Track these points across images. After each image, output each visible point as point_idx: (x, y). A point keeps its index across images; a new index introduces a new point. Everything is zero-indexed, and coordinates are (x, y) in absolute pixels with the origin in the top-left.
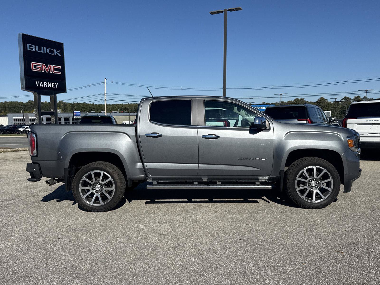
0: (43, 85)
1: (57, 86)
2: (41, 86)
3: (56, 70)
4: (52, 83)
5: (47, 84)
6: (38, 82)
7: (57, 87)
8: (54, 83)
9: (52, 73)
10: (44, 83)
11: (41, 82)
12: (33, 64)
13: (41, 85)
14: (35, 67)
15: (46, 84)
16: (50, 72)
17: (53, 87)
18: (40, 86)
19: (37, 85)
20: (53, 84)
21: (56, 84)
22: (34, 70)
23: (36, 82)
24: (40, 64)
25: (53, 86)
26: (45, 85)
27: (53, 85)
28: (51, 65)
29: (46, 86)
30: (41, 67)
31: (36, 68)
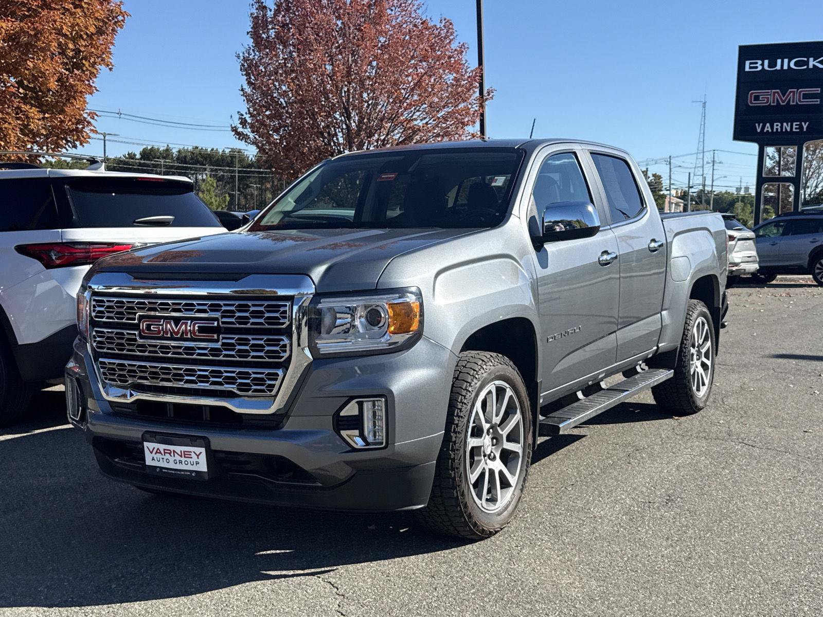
0: (772, 128)
1: (805, 127)
2: (768, 131)
3: (806, 96)
4: (794, 124)
5: (782, 127)
6: (761, 124)
7: (805, 130)
8: (798, 123)
9: (795, 103)
10: (775, 124)
11: (768, 125)
12: (752, 94)
13: (768, 128)
14: (757, 98)
15: (779, 127)
16: (791, 103)
17: (794, 130)
18: (765, 131)
19: (759, 130)
20: (796, 125)
21: (803, 123)
22: (753, 103)
23: (757, 125)
24: (770, 91)
25: (796, 129)
26: (777, 129)
27: (794, 127)
28: (796, 90)
29: (779, 130)
30: (769, 96)
31: (758, 100)
